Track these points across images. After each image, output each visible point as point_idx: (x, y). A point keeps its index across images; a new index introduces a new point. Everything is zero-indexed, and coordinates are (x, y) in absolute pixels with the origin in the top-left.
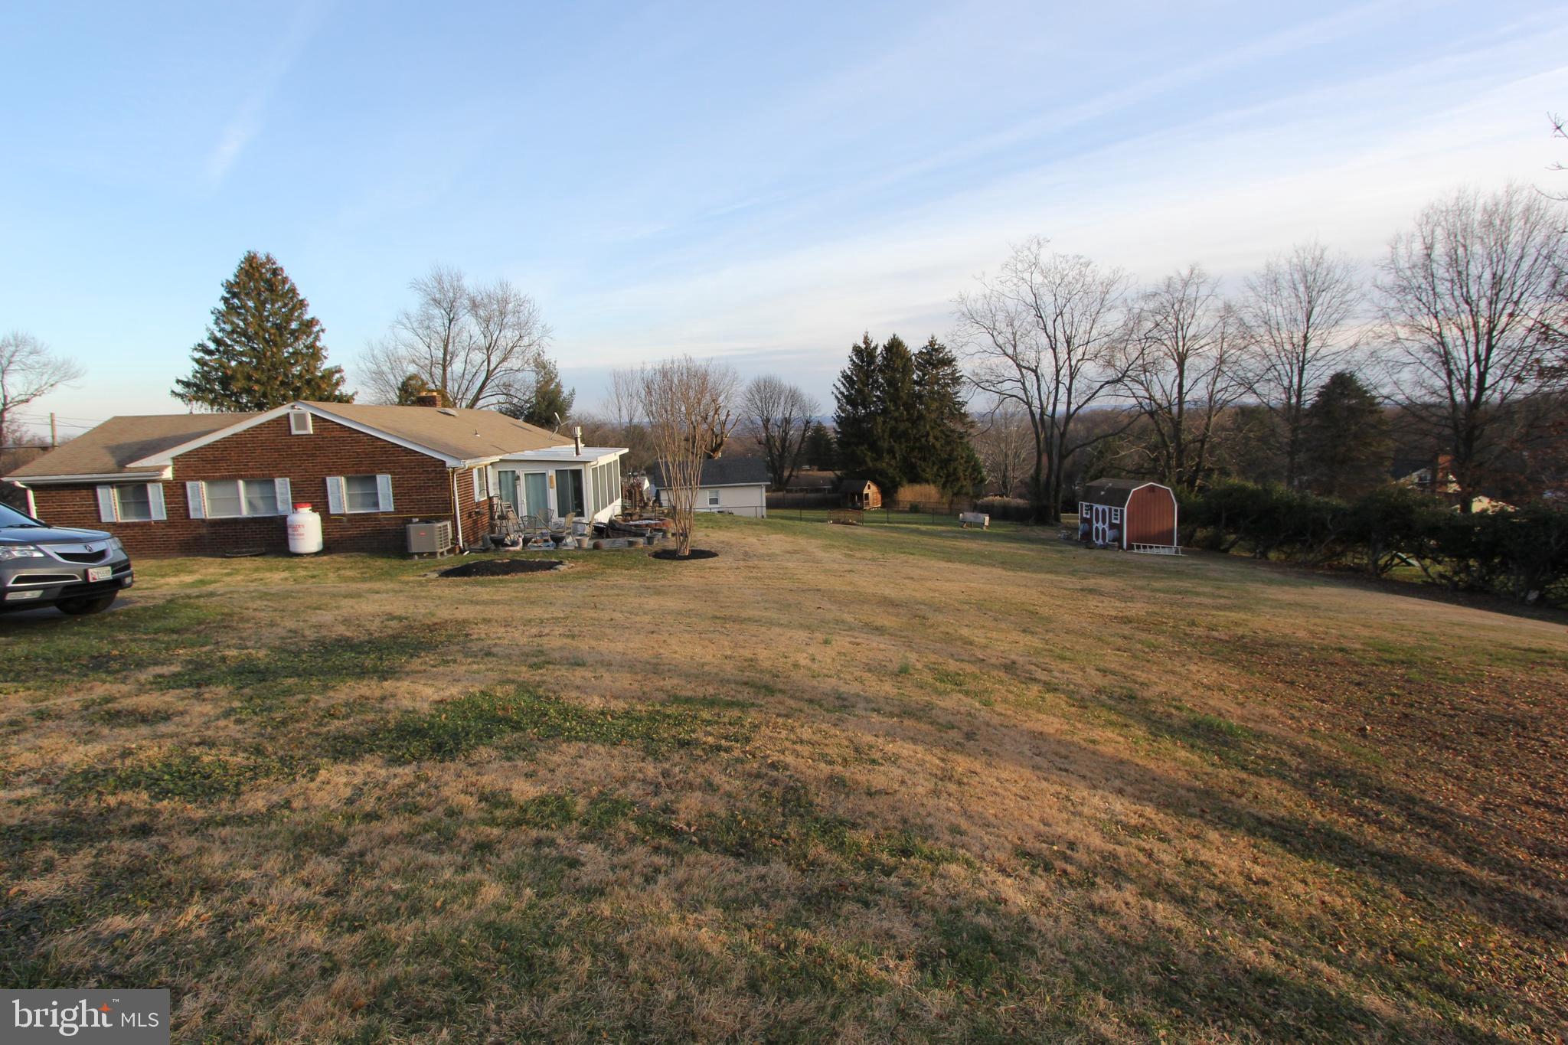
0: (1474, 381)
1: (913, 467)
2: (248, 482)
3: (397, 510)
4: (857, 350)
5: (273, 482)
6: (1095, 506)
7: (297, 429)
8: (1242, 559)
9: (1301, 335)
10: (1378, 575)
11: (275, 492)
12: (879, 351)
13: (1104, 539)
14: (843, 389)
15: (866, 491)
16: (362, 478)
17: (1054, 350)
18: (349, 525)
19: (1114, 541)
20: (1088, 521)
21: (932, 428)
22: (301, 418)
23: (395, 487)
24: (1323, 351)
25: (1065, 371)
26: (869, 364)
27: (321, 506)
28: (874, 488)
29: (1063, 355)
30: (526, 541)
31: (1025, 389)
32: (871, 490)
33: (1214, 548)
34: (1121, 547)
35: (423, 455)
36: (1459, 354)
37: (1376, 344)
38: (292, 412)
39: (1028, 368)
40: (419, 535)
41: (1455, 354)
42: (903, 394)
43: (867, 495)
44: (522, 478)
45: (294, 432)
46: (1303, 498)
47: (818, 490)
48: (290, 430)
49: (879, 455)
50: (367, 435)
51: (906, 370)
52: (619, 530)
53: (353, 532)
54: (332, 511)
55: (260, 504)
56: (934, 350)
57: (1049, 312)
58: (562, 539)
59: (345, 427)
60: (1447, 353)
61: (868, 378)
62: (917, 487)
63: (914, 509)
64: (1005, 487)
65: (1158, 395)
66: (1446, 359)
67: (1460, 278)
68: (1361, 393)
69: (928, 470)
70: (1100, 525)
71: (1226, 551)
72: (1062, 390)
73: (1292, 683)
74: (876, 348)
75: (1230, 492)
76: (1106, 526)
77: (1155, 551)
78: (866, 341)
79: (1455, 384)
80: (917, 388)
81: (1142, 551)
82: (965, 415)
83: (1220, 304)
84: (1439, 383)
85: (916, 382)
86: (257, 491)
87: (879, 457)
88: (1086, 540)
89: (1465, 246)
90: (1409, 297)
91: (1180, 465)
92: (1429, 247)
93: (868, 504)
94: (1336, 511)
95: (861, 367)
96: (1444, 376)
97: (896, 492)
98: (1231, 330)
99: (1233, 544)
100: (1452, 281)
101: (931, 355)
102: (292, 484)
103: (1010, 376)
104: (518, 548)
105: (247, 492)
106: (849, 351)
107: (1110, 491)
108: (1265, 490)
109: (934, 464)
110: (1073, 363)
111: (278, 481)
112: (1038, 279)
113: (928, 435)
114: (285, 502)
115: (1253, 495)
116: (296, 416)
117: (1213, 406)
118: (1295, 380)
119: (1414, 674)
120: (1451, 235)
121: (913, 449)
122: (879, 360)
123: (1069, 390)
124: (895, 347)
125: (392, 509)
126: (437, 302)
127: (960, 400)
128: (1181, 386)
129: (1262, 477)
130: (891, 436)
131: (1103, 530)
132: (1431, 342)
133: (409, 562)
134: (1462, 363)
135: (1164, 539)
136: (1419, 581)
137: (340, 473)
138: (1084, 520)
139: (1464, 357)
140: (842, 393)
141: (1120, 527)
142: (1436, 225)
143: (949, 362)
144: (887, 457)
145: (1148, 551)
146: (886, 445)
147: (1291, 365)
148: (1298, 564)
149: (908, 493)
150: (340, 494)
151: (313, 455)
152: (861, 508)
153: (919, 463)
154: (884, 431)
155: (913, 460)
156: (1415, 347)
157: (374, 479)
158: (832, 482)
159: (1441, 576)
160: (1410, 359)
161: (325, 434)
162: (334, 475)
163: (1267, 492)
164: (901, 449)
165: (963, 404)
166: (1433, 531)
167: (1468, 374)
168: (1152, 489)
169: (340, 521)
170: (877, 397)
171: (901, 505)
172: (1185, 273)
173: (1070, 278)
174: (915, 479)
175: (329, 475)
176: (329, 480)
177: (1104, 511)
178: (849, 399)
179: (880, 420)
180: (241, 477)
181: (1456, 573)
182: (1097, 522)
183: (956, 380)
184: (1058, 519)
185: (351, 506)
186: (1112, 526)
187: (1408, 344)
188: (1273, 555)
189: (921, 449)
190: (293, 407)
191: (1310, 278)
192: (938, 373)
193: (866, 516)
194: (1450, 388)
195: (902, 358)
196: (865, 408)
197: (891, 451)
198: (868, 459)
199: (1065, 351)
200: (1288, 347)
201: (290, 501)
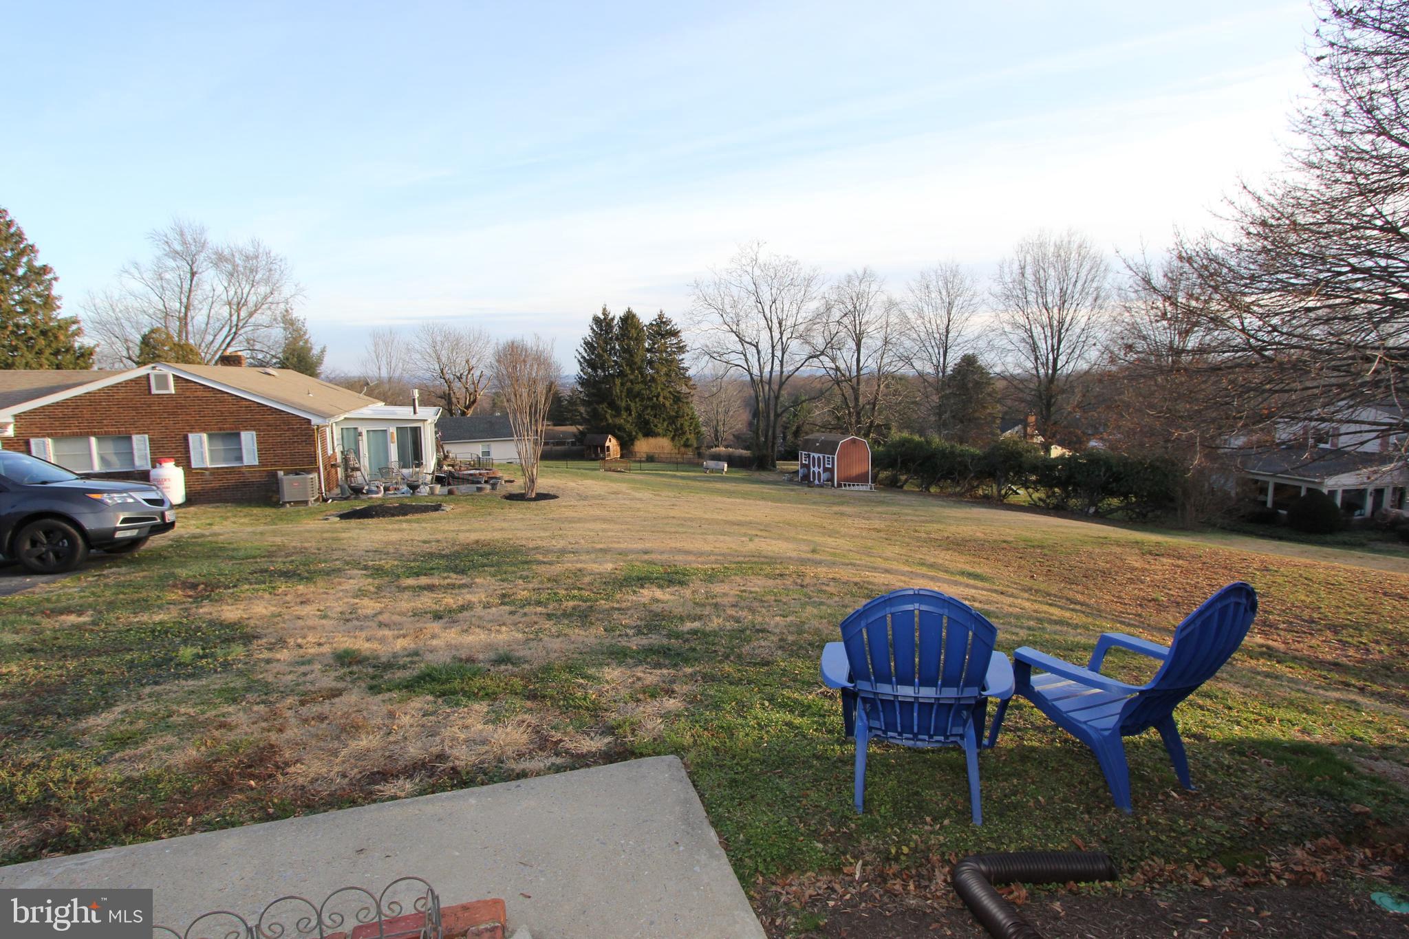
0: (1050, 364)
1: (647, 422)
2: (101, 437)
3: (262, 464)
4: (596, 320)
5: (130, 438)
6: (812, 454)
7: (157, 389)
8: (913, 492)
9: (944, 326)
10: (1002, 501)
11: (132, 448)
12: (615, 322)
13: (819, 480)
14: (585, 355)
15: (607, 444)
16: (228, 435)
17: (770, 329)
18: (211, 478)
19: (828, 481)
20: (807, 466)
21: (662, 389)
22: (162, 380)
23: (259, 443)
24: (959, 340)
25: (779, 347)
26: (607, 333)
27: (184, 461)
28: (614, 441)
29: (776, 335)
30: (386, 489)
31: (747, 360)
32: (612, 443)
33: (893, 485)
34: (833, 486)
35: (289, 413)
36: (1042, 345)
37: (991, 335)
38: (153, 373)
39: (750, 343)
40: (290, 485)
41: (1039, 345)
42: (637, 359)
43: (608, 447)
44: (365, 434)
45: (154, 391)
46: (952, 447)
47: (562, 443)
48: (150, 390)
49: (617, 411)
50: (232, 395)
51: (639, 340)
52: (458, 478)
53: (216, 484)
54: (194, 465)
55: (114, 459)
56: (662, 322)
57: (766, 298)
58: (418, 487)
59: (209, 387)
60: (1034, 343)
61: (607, 344)
62: (652, 441)
63: (650, 459)
64: (717, 440)
65: (842, 366)
66: (1034, 348)
67: (1042, 292)
68: (981, 371)
69: (659, 425)
70: (816, 469)
71: (901, 487)
72: (777, 362)
73: (987, 559)
74: (613, 319)
75: (903, 443)
76: (821, 470)
77: (856, 488)
78: (605, 313)
79: (1040, 365)
80: (648, 355)
81: (848, 488)
82: (689, 378)
83: (884, 298)
84: (1030, 365)
85: (648, 350)
86: (110, 448)
87: (618, 414)
88: (806, 480)
89: (1044, 269)
90: (1011, 303)
91: (858, 422)
92: (1023, 268)
93: (609, 455)
94: (973, 456)
95: (601, 334)
96: (1032, 359)
97: (632, 444)
98: (893, 319)
99: (906, 481)
100: (1037, 293)
101: (660, 327)
102: (151, 440)
103: (734, 349)
104: (380, 495)
105: (99, 448)
106: (590, 321)
107: (823, 443)
108: (927, 442)
109: (664, 420)
110: (784, 339)
111: (135, 438)
112: (757, 272)
113: (657, 397)
114: (144, 457)
115: (919, 444)
116: (157, 376)
117: (881, 376)
118: (942, 360)
119: (1046, 551)
120: (1036, 262)
121: (646, 408)
122: (616, 330)
123: (782, 362)
124: (629, 319)
125: (256, 463)
126: (175, 254)
127: (685, 366)
128: (858, 361)
129: (921, 432)
130: (627, 396)
131: (819, 473)
132: (1025, 335)
133: (282, 510)
134: (1043, 352)
135: (861, 479)
136: (1027, 504)
137: (204, 430)
138: (803, 466)
139: (1044, 347)
140: (583, 357)
141: (831, 470)
142: (1028, 252)
143: (675, 333)
144: (624, 414)
145: (852, 488)
146: (623, 404)
147: (939, 348)
148: (950, 495)
149: (643, 446)
150: (202, 449)
151: (174, 414)
152: (603, 459)
153: (652, 418)
154: (621, 392)
155: (647, 417)
156: (1015, 338)
157: (238, 435)
158: (574, 435)
159: (1040, 499)
160: (1011, 347)
161: (188, 394)
162: (196, 432)
163: (928, 443)
164: (636, 408)
165: (686, 369)
166: (1034, 469)
167: (1047, 359)
168: (854, 441)
169: (202, 474)
170: (614, 361)
171: (638, 455)
172: (860, 273)
173: (780, 274)
174: (649, 433)
175: (191, 432)
176: (191, 437)
177: (819, 458)
178: (591, 363)
179: (618, 381)
180: (94, 434)
181: (1048, 497)
182: (814, 466)
183: (681, 349)
184: (774, 466)
185: (212, 460)
186: (825, 470)
187: (1011, 336)
188: (933, 490)
189: (653, 407)
190: (154, 368)
191: (950, 286)
192: (665, 343)
193: (607, 465)
194: (1037, 369)
195: (636, 329)
196: (604, 371)
197: (628, 409)
198: (608, 416)
199: (778, 331)
200: (937, 336)
201: (149, 456)
